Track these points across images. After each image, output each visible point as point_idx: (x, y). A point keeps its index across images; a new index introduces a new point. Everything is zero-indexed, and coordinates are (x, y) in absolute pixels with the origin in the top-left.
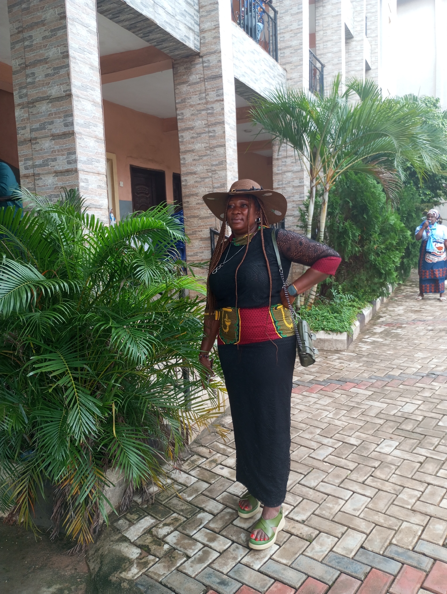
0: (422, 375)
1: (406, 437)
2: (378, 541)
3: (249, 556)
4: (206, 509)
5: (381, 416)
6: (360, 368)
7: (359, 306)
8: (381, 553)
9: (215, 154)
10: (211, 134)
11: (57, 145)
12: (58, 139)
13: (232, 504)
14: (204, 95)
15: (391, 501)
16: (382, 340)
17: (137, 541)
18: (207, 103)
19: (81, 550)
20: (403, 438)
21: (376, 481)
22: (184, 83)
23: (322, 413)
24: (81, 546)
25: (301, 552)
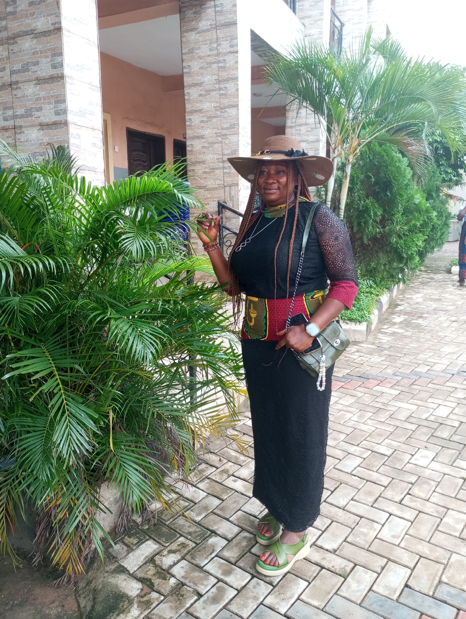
0: (452, 372)
1: (443, 447)
2: (425, 577)
3: (273, 596)
4: (218, 532)
5: (412, 420)
6: (382, 363)
7: (377, 293)
8: (431, 594)
9: (226, 115)
10: (222, 92)
11: (43, 91)
12: (44, 83)
13: (249, 526)
14: (215, 45)
15: (436, 526)
16: (403, 331)
17: (137, 572)
18: (218, 55)
19: (69, 581)
20: (441, 447)
21: (415, 501)
22: (192, 30)
23: (345, 415)
24: (70, 577)
25: (334, 591)
